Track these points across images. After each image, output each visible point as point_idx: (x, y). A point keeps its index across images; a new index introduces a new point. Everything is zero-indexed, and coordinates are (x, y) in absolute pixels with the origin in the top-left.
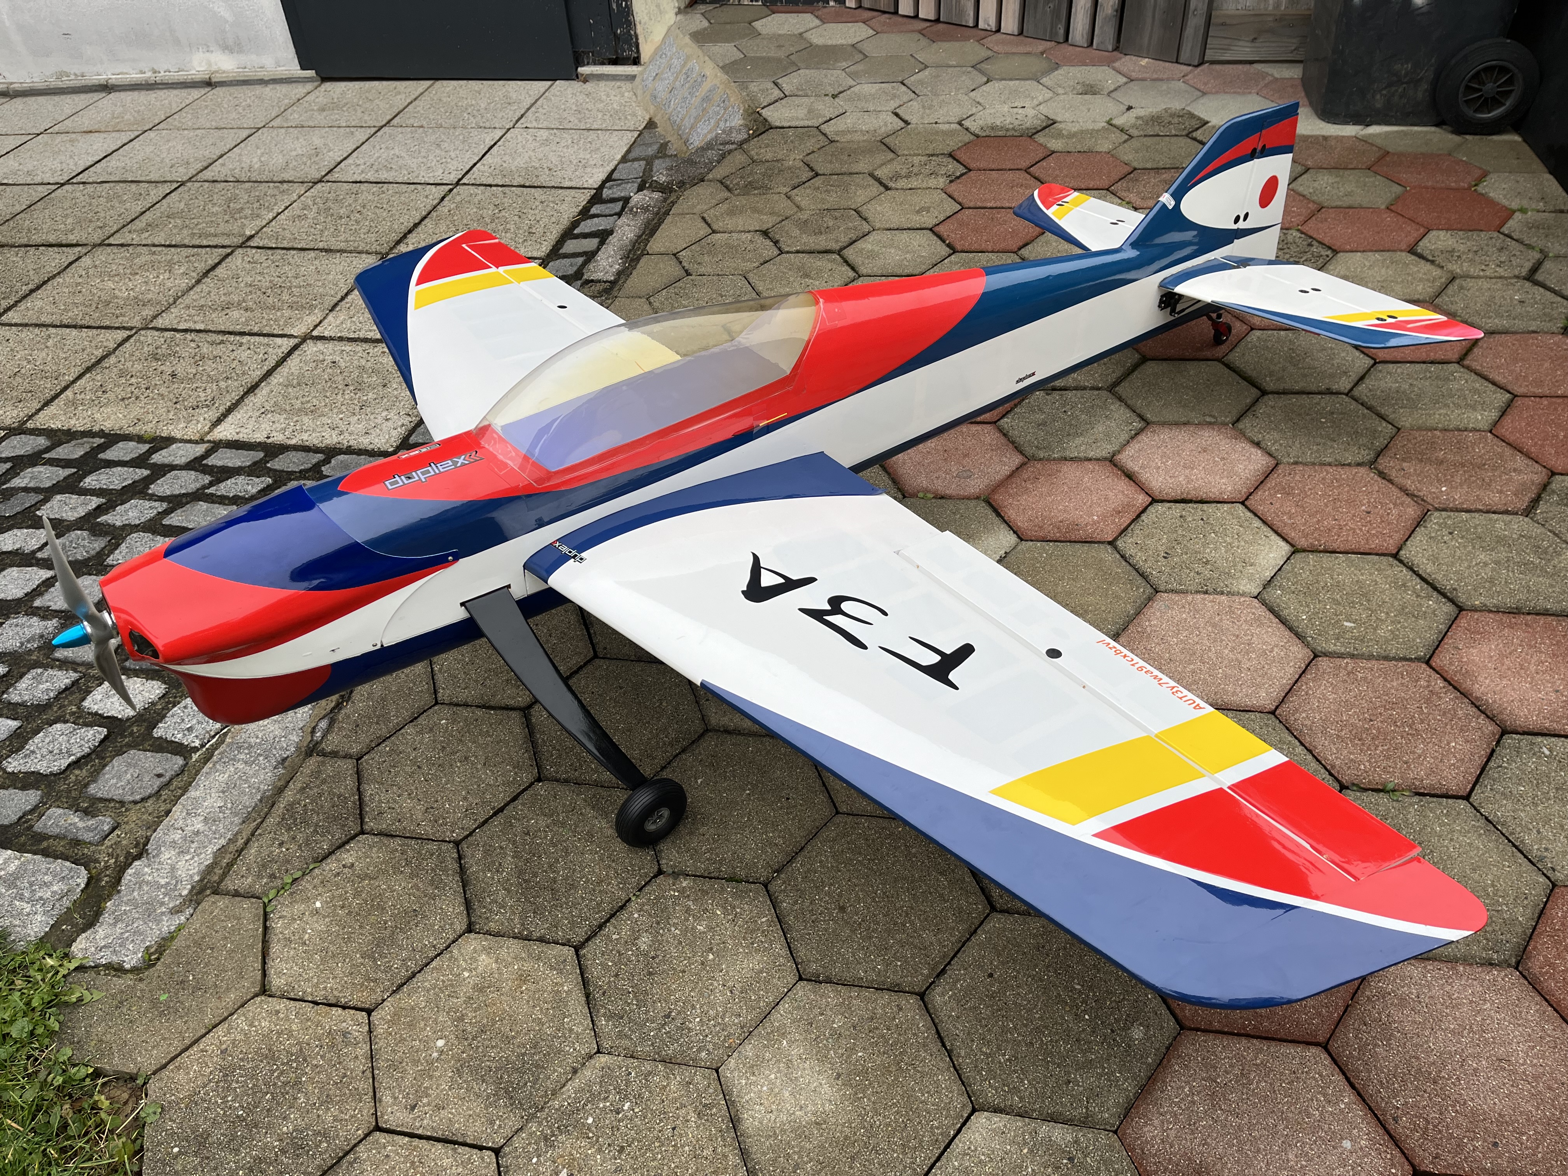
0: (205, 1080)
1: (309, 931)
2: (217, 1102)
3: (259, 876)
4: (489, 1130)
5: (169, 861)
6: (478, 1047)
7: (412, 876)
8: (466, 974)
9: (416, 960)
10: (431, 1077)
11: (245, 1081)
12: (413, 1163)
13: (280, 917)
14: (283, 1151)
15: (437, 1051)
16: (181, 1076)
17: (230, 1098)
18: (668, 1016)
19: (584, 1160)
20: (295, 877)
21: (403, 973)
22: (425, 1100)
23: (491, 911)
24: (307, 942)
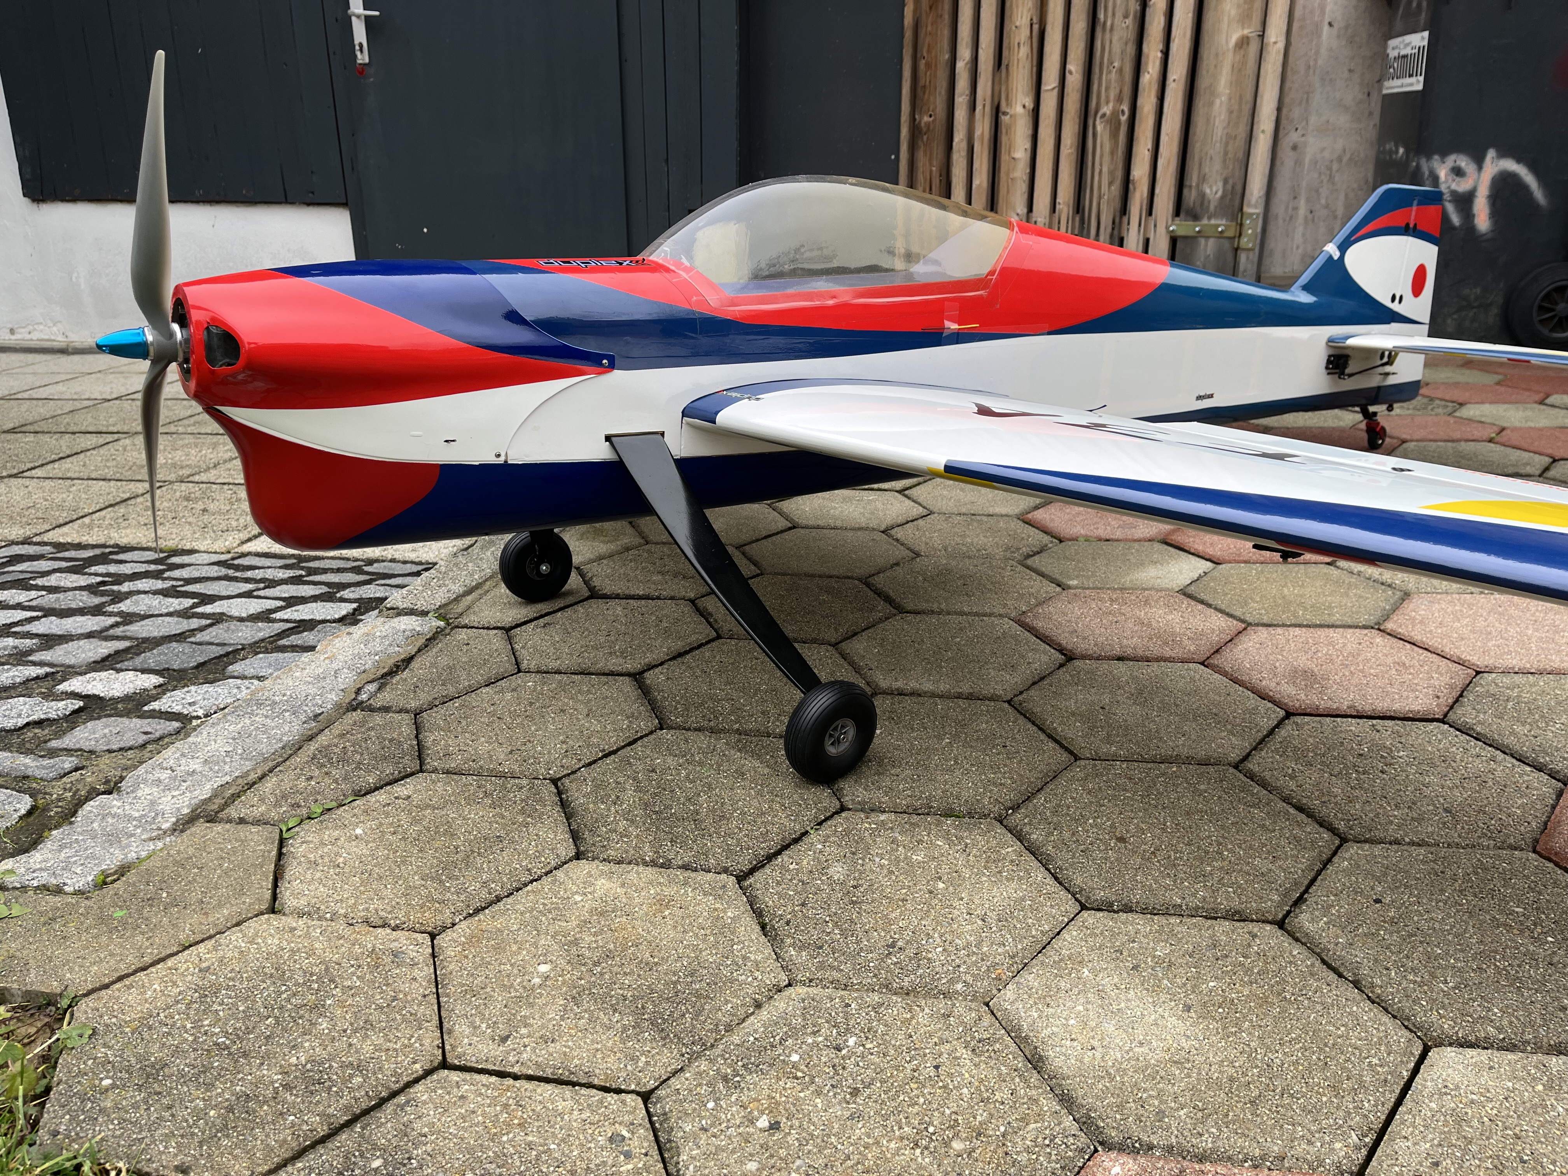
0: (170, 1001)
1: (344, 855)
2: (185, 1027)
3: (277, 805)
4: (629, 1067)
5: (148, 797)
6: (602, 974)
7: (493, 806)
8: (578, 898)
9: (503, 884)
10: (531, 1005)
11: (235, 1005)
12: (506, 1106)
13: (303, 843)
14: (287, 1087)
15: (539, 977)
16: (132, 997)
17: (206, 1022)
18: (893, 945)
19: (794, 1105)
20: (326, 807)
21: (484, 894)
22: (524, 1031)
23: (609, 839)
24: (341, 865)
